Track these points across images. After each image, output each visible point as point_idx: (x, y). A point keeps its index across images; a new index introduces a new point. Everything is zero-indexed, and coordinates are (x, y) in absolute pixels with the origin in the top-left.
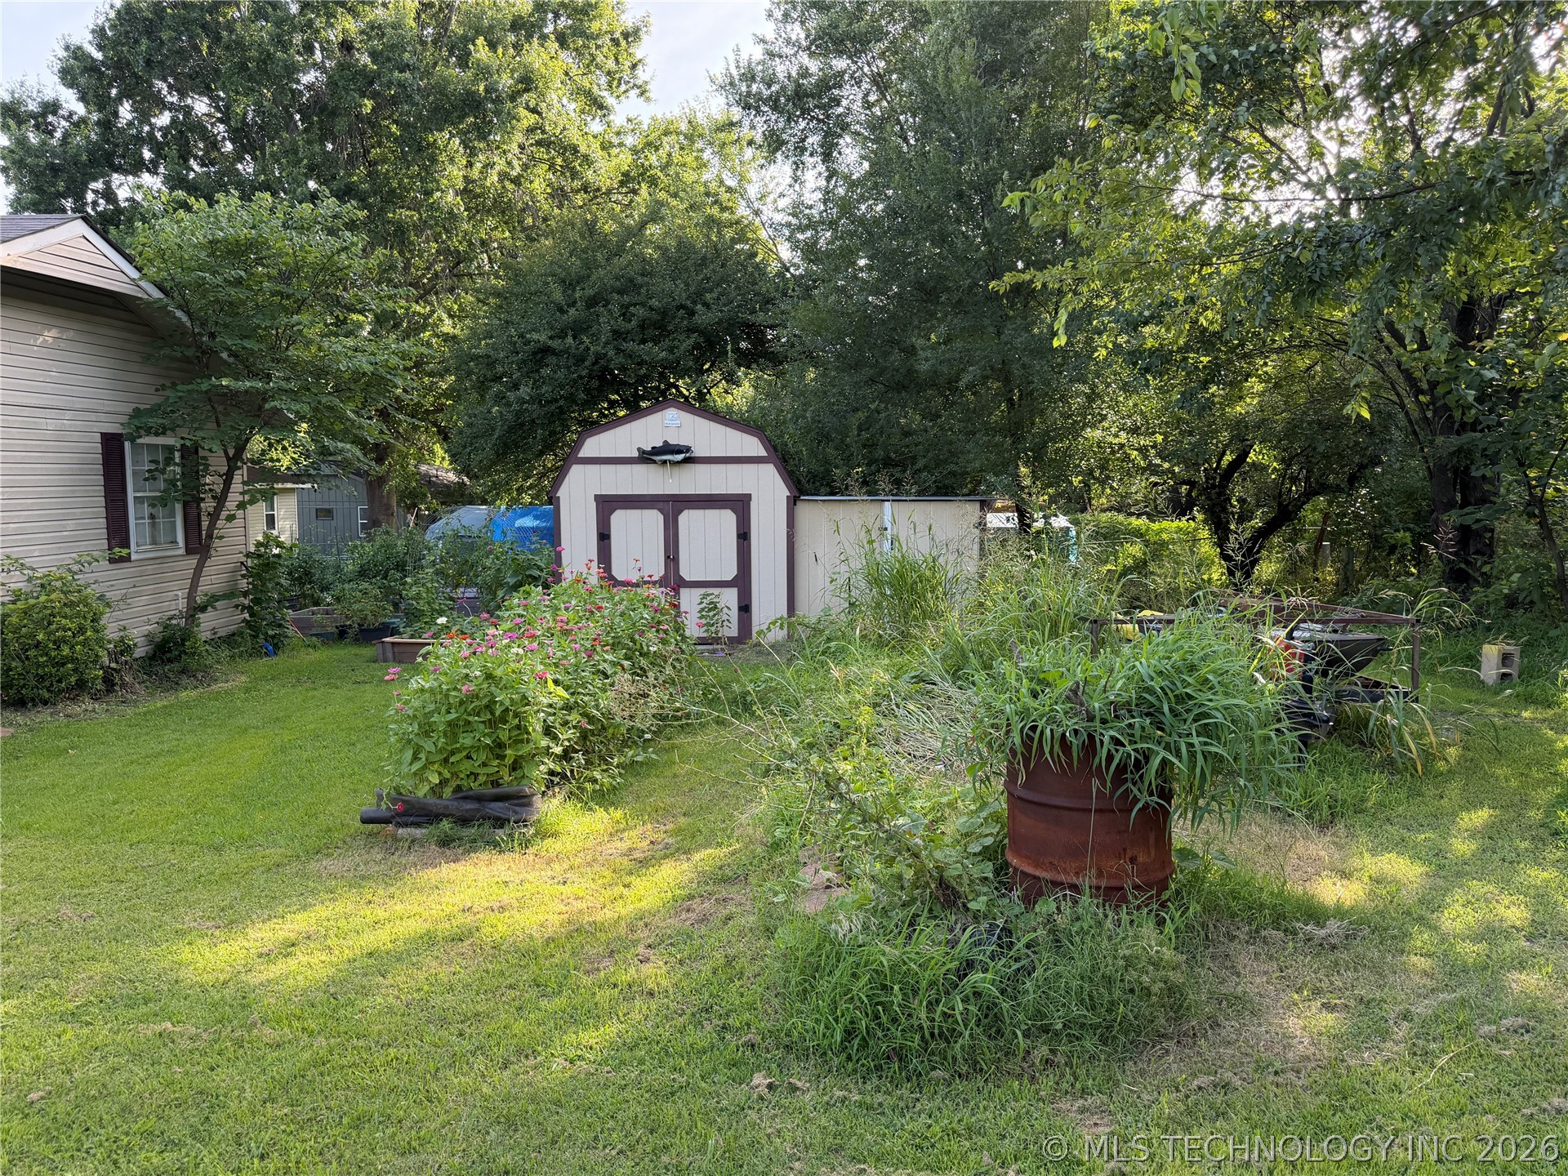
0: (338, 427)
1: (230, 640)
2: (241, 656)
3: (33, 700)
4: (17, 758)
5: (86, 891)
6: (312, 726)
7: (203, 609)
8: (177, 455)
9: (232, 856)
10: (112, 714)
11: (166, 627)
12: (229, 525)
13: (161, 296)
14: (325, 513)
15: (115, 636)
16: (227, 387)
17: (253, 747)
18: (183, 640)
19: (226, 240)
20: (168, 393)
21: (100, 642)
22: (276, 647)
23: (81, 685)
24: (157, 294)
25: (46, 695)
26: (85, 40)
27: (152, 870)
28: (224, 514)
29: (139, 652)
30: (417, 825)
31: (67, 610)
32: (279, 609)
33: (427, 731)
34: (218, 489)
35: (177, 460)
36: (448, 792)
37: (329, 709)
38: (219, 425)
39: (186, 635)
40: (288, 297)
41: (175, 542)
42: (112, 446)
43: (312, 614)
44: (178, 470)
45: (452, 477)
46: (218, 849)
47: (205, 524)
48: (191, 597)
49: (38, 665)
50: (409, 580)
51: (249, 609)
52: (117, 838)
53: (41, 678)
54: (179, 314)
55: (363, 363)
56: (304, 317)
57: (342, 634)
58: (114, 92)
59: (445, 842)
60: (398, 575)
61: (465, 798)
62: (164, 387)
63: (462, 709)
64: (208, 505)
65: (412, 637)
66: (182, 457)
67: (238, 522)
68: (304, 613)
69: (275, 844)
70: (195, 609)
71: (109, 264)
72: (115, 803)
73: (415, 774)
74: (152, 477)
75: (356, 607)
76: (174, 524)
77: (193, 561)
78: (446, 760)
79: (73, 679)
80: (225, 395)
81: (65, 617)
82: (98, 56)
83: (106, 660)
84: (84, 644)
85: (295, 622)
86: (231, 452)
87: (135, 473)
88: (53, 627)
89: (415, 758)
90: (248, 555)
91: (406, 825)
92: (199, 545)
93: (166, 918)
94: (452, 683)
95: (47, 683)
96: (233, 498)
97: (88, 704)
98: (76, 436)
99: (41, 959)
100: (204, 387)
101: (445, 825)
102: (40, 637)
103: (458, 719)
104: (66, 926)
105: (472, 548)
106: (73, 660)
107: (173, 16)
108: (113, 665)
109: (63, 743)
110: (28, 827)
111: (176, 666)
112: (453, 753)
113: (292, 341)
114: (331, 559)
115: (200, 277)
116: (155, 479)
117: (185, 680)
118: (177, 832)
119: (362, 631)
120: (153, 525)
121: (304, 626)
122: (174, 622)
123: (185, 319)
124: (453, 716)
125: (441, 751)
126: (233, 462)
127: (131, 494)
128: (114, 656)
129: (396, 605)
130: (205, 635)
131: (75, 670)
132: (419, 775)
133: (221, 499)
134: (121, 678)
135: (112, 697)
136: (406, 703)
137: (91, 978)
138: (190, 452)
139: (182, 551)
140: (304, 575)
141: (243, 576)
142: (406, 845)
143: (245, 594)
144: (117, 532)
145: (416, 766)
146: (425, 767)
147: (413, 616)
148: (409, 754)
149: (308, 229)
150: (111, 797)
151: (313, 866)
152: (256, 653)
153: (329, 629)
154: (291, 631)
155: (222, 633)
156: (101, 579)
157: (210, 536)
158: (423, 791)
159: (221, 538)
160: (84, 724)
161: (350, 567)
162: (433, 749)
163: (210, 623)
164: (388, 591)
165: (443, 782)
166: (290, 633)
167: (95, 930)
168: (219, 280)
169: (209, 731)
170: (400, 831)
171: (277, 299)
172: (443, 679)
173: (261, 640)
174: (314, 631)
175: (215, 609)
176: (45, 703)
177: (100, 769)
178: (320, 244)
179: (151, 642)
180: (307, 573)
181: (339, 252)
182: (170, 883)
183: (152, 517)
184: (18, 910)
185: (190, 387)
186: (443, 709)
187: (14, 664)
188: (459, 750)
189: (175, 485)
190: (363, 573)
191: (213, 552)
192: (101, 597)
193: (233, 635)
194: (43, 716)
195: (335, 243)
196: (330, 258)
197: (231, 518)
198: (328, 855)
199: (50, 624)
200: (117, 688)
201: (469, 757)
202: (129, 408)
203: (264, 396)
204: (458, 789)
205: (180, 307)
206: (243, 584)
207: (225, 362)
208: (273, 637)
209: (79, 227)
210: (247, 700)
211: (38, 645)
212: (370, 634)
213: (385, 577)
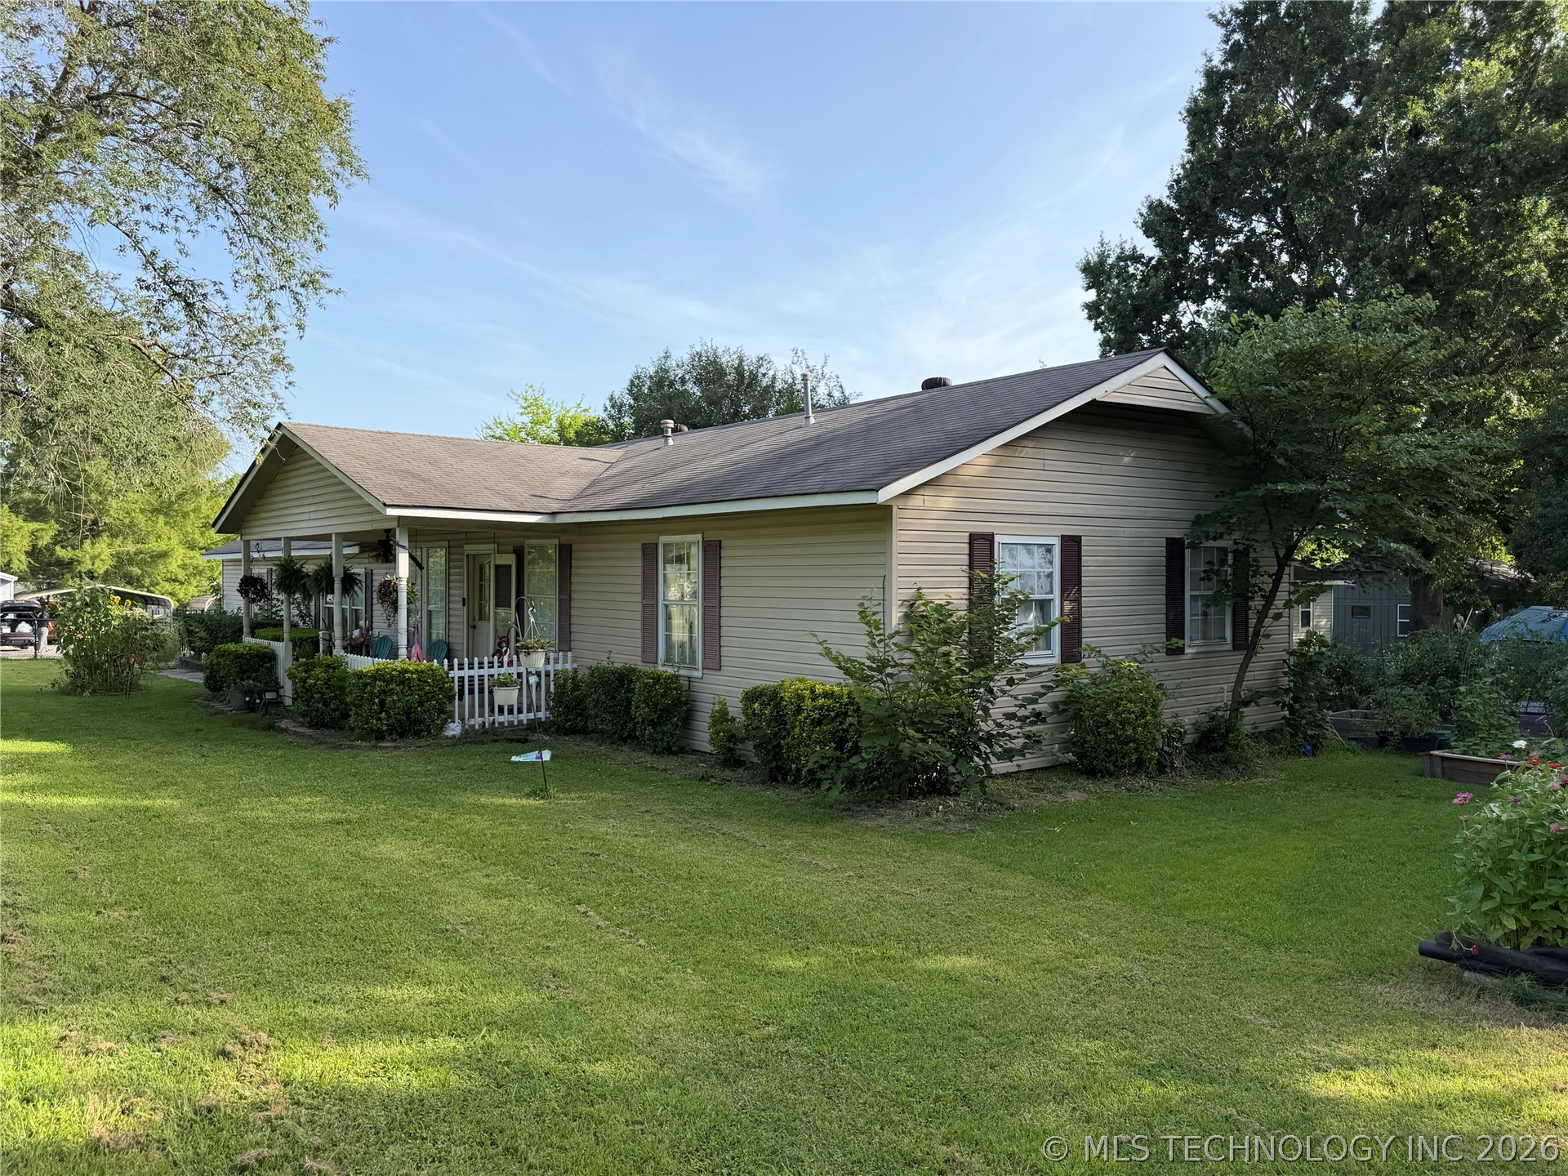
0: (1392, 525)
1: (1270, 736)
2: (1279, 753)
3: (1101, 771)
4: (1091, 821)
5: (1153, 958)
6: (1356, 837)
7: (1247, 704)
8: (1230, 556)
9: (1282, 958)
10: (1165, 794)
11: (1213, 718)
12: (1275, 623)
13: (1227, 411)
14: (1361, 611)
15: (1169, 721)
16: (1282, 490)
17: (1295, 848)
18: (1228, 732)
19: (1290, 351)
20: (1226, 499)
21: (1157, 725)
22: (1315, 747)
23: (1140, 763)
24: (1222, 409)
25: (1112, 769)
26: (1163, 194)
27: (1209, 952)
28: (1272, 612)
29: (1188, 739)
30: (1488, 973)
31: (1132, 695)
32: (1320, 710)
33: (1503, 867)
34: (1268, 587)
35: (1230, 562)
36: (1526, 943)
37: (1373, 820)
38: (1271, 527)
39: (1231, 727)
40: (1348, 397)
41: (1223, 638)
42: (1174, 549)
43: (1353, 716)
44: (1230, 570)
45: (1513, 573)
46: (1268, 946)
47: (1252, 622)
48: (1235, 691)
49: (1107, 741)
50: (1462, 689)
51: (1291, 708)
52: (1176, 913)
53: (1110, 753)
54: (1241, 425)
55: (1426, 458)
56: (1363, 417)
57: (1381, 741)
58: (1186, 233)
59: (1524, 1001)
60: (1448, 682)
61: (1549, 955)
62: (1223, 493)
63: (1549, 850)
64: (1257, 603)
65: (1464, 753)
66: (1235, 560)
67: (1284, 620)
68: (1343, 714)
69: (1325, 955)
70: (1239, 703)
71: (1182, 387)
72: (1173, 879)
73: (1486, 914)
74: (1207, 577)
75: (1398, 714)
76: (1223, 622)
77: (1240, 657)
78: (1525, 906)
79: (1134, 757)
80: (1279, 498)
81: (1130, 702)
82: (1175, 206)
83: (1160, 744)
84: (1145, 726)
85: (1335, 723)
86: (1282, 553)
87: (1192, 573)
88: (1120, 709)
89: (1487, 896)
90: (1292, 653)
91: (1475, 970)
92: (1246, 642)
93: (1225, 1003)
94: (1537, 819)
95: (1113, 758)
96: (1282, 596)
97: (1144, 781)
98: (1146, 542)
99: (1120, 1011)
100: (1260, 493)
101: (1524, 981)
102: (1110, 717)
103: (1543, 861)
104: (1138, 986)
105: (1540, 655)
106: (1135, 740)
107: (1239, 154)
108: (1166, 748)
109: (1126, 814)
110: (1103, 886)
111: (1220, 756)
112: (1535, 900)
113: (1348, 442)
114: (1371, 660)
115: (1267, 391)
116: (1210, 579)
117: (1228, 770)
118: (1230, 921)
119: (1404, 740)
120: (1205, 622)
121: (1342, 728)
122: (1220, 713)
123: (1247, 430)
124: (1537, 856)
125: (1520, 894)
126: (1284, 561)
127: (1188, 593)
128: (1169, 740)
129: (1445, 715)
130: (1246, 729)
131: (1136, 749)
132: (1493, 917)
133: (1269, 599)
134: (1172, 763)
135: (1163, 778)
136: (1478, 832)
137: (1161, 1041)
138: (1242, 555)
139: (1229, 647)
140: (1343, 676)
141: (1285, 673)
142: (1475, 991)
143: (1287, 691)
144: (1175, 627)
145: (1487, 906)
146: (1499, 908)
147: (1466, 730)
148: (1479, 891)
149: (1375, 329)
150: (1168, 872)
151: (1366, 988)
152: (1295, 751)
153: (1369, 735)
154: (1331, 731)
155: (1263, 728)
156: (1161, 668)
157: (1257, 634)
158: (1496, 934)
159: (1268, 636)
160: (1142, 800)
161: (1392, 670)
162: (1511, 891)
163: (1251, 717)
164: (1434, 699)
165: (1522, 931)
166: (1329, 734)
167: (1162, 997)
168: (1283, 391)
169: (1252, 824)
170: (1466, 974)
171: (1336, 401)
172: (1526, 812)
173: (1300, 739)
174: (1352, 735)
175: (1257, 704)
176: (1111, 775)
177: (1157, 844)
178: (1387, 340)
179: (1197, 730)
180: (1346, 674)
181: (1405, 348)
182: (1226, 969)
183: (1205, 614)
184: (1100, 960)
185: (1247, 493)
186: (1526, 846)
187: (1088, 738)
188: (1544, 898)
189: (1227, 586)
190: (1407, 677)
191: (1259, 650)
192: (1160, 687)
193: (1273, 731)
194: (1108, 787)
195: (1404, 339)
196: (1395, 354)
197: (1278, 617)
198: (1382, 981)
199: (1118, 705)
200: (1168, 770)
201: (1556, 907)
202: (1191, 515)
203: (1316, 497)
204: (1539, 942)
205: (1244, 420)
206: (1285, 682)
207: (1281, 465)
208: (1312, 737)
209: (1161, 359)
210: (1287, 798)
211: (1108, 723)
212: (1415, 744)
213: (1433, 683)
